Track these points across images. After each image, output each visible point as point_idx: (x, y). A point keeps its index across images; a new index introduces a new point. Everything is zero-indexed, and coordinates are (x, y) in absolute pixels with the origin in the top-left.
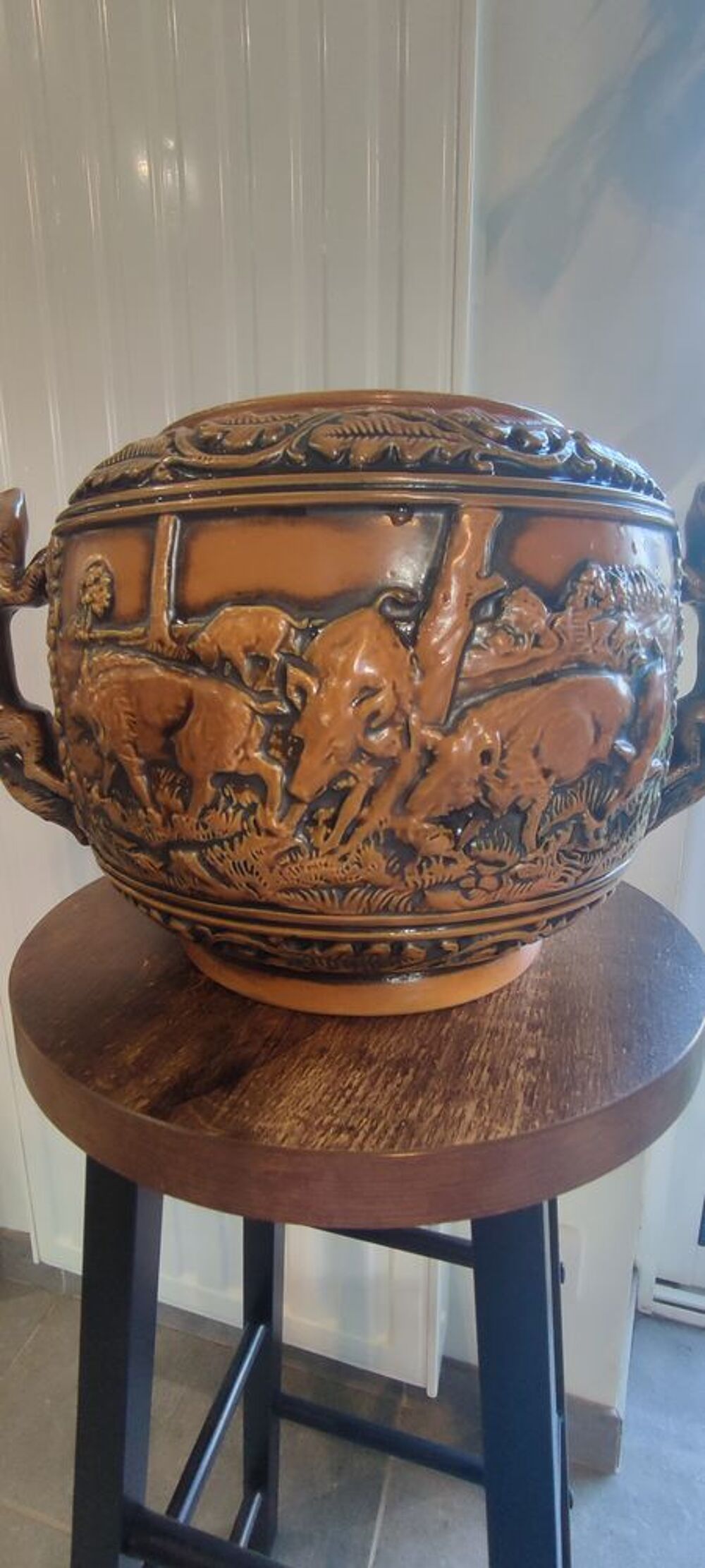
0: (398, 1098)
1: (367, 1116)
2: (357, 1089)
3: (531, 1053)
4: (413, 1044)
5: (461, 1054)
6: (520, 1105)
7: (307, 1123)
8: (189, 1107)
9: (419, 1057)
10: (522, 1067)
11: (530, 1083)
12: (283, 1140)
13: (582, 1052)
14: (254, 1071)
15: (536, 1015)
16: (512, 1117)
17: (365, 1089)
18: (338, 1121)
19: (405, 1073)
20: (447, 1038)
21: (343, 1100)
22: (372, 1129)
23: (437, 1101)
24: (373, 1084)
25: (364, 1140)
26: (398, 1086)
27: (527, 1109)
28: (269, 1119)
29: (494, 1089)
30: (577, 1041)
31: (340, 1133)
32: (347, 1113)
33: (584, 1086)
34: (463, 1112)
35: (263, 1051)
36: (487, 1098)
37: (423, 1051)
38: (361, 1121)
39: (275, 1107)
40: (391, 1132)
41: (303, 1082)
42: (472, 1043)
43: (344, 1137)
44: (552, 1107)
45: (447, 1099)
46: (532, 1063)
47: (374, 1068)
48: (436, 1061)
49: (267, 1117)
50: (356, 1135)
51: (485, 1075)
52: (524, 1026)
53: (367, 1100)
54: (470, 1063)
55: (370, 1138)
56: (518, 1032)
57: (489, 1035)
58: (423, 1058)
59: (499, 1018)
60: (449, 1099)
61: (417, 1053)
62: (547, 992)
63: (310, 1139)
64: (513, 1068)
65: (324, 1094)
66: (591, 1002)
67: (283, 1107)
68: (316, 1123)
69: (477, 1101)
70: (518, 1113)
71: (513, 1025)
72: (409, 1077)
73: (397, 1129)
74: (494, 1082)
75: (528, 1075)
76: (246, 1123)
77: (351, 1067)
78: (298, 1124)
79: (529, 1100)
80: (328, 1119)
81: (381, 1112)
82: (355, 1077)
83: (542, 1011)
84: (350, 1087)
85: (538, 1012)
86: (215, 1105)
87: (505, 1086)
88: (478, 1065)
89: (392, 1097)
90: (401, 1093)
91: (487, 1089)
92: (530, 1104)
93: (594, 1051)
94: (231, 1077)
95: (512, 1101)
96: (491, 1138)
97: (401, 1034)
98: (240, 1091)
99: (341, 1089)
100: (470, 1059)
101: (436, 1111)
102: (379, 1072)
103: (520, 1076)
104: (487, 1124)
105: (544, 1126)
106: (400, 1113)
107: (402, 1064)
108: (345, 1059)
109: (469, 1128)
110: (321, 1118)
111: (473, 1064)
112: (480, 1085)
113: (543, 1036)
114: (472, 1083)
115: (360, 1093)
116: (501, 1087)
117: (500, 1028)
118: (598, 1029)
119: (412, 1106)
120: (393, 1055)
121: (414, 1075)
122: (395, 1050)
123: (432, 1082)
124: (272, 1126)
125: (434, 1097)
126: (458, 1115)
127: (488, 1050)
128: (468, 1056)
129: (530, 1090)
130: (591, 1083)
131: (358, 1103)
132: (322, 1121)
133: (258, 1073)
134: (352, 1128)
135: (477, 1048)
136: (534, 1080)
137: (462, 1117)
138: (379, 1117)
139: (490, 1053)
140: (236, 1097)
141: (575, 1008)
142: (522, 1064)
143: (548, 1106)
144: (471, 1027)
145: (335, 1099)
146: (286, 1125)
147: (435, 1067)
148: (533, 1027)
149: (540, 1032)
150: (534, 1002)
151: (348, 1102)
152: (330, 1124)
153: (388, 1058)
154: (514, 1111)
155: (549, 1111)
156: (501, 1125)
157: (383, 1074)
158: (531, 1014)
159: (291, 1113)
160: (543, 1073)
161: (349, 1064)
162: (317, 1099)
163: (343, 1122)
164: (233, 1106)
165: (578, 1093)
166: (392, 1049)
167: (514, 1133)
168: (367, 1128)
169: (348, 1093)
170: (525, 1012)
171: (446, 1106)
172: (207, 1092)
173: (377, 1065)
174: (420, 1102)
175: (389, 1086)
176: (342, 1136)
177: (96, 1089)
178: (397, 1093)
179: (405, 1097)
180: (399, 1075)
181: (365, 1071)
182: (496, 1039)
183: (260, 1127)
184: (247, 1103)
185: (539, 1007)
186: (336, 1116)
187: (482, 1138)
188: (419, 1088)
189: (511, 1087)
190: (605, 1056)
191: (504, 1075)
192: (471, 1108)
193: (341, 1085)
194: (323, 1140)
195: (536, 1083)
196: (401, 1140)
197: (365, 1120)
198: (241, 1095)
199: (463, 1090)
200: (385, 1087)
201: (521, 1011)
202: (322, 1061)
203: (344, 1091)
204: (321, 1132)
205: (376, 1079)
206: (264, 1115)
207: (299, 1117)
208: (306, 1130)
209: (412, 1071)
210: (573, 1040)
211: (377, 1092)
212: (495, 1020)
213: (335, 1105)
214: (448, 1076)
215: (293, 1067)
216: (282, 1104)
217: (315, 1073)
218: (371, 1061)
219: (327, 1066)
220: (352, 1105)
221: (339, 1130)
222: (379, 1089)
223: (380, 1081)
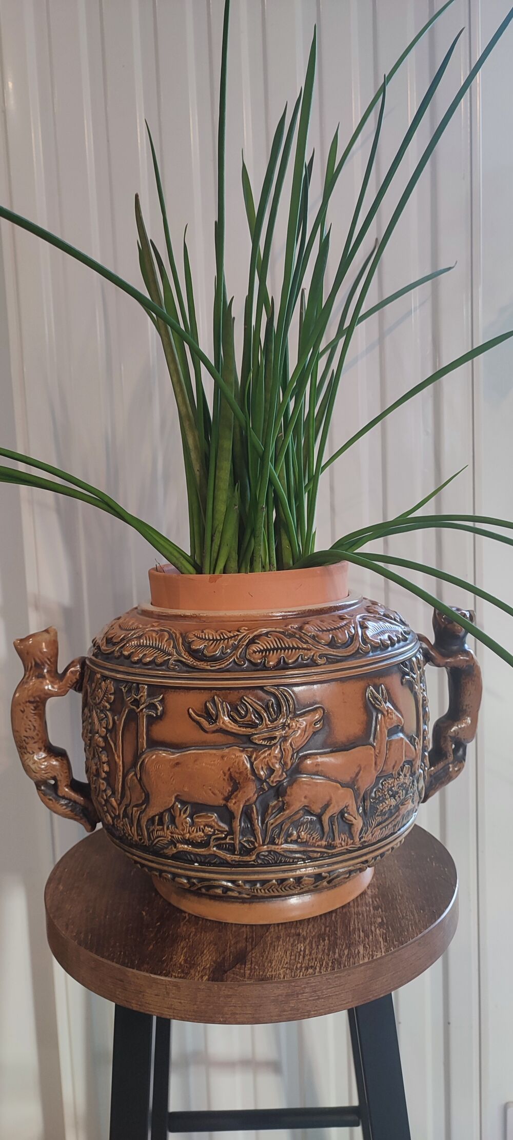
0: (326, 951)
1: (316, 961)
2: (305, 951)
3: (379, 920)
4: (321, 927)
5: (346, 926)
6: (382, 943)
7: (292, 970)
8: (230, 974)
9: (327, 932)
10: (378, 927)
11: (383, 933)
12: (284, 977)
13: (403, 916)
14: (250, 954)
15: (375, 902)
16: (380, 948)
17: (309, 950)
18: (304, 965)
19: (324, 940)
20: (336, 921)
21: (301, 957)
22: (321, 965)
23: (345, 949)
24: (311, 948)
25: (320, 969)
26: (324, 946)
27: (385, 944)
28: (272, 971)
29: (368, 939)
30: (399, 911)
31: (308, 970)
32: (306, 961)
33: (408, 930)
34: (358, 950)
35: (248, 944)
36: (366, 943)
37: (328, 929)
38: (315, 963)
39: (271, 965)
40: (330, 964)
41: (278, 953)
42: (349, 921)
43: (310, 971)
44: (396, 941)
45: (349, 947)
46: (381, 925)
47: (308, 941)
48: (336, 932)
49: (270, 970)
50: (316, 969)
51: (362, 934)
52: (372, 909)
53: (312, 954)
54: (353, 929)
55: (322, 968)
56: (370, 911)
57: (356, 916)
58: (329, 931)
59: (357, 907)
60: (350, 947)
61: (325, 930)
62: (377, 889)
63: (296, 975)
64: (373, 928)
65: (291, 956)
66: (400, 891)
67: (275, 965)
68: (295, 968)
69: (362, 945)
70: (382, 946)
71: (366, 909)
72: (327, 941)
73: (332, 963)
74: (367, 936)
75: (381, 930)
76: (262, 975)
77: (296, 942)
78: (287, 970)
79: (385, 940)
80: (299, 965)
81: (321, 958)
82: (301, 946)
83: (377, 900)
84: (301, 950)
85: (376, 901)
86: (242, 971)
87: (372, 936)
88: (357, 930)
89: (323, 951)
90: (326, 948)
91: (365, 939)
92: (386, 941)
93: (408, 914)
94: (241, 958)
95: (378, 942)
96: (375, 958)
97: (312, 923)
98: (249, 963)
99: (297, 952)
100: (351, 928)
101: (346, 952)
102: (311, 942)
103: (378, 931)
104: (371, 953)
105: (395, 949)
106: (330, 956)
107: (321, 937)
108: (292, 940)
109: (364, 956)
110: (296, 966)
111: (354, 930)
112: (361, 939)
113: (382, 911)
114: (357, 939)
115: (307, 952)
116: (371, 937)
117: (360, 912)
118: (407, 904)
119: (334, 953)
120: (314, 933)
121: (329, 940)
122: (313, 931)
123: (338, 941)
124: (275, 973)
125: (342, 947)
126: (356, 952)
127: (358, 923)
128: (350, 927)
129: (384, 936)
130: (410, 928)
131: (309, 957)
132: (297, 967)
133: (252, 953)
134: (312, 967)
135: (353, 923)
136: (385, 931)
137: (359, 952)
138: (321, 960)
139: (360, 924)
140: (249, 966)
141: (393, 895)
142: (377, 926)
143: (394, 941)
144: (346, 913)
145: (297, 957)
146: (281, 971)
147: (337, 935)
148: (376, 908)
149: (380, 910)
150: (372, 896)
151: (304, 957)
152: (301, 967)
153: (313, 935)
154: (380, 946)
155: (396, 943)
156: (377, 952)
157: (314, 942)
158: (372, 901)
159: (281, 967)
160: (388, 928)
161: (294, 941)
162: (289, 959)
163: (307, 965)
164: (251, 969)
165: (406, 933)
166: (312, 930)
167: (383, 954)
168: (319, 965)
169: (302, 953)
170: (369, 902)
171: (349, 949)
172: (234, 966)
173: (309, 939)
174: (337, 951)
175: (319, 947)
176: (309, 970)
177: (175, 977)
178: (325, 949)
179: (329, 950)
180: (321, 941)
181: (305, 943)
182: (360, 917)
183: (270, 975)
184: (257, 967)
185: (375, 898)
186: (302, 964)
187: (371, 959)
188: (333, 946)
189: (375, 936)
190: (413, 915)
191: (370, 933)
192: (361, 949)
193: (296, 950)
194: (302, 974)
195: (386, 933)
196: (336, 966)
197: (316, 962)
198: (251, 964)
199: (354, 942)
200: (318, 948)
201: (367, 902)
202: (281, 942)
203: (299, 953)
204: (299, 971)
205: (312, 945)
206: (268, 970)
207: (285, 967)
208: (292, 972)
209: (326, 938)
210: (397, 911)
211: (315, 950)
212: (356, 909)
213: (299, 959)
214: (345, 938)
215: (268, 948)
216: (273, 964)
217: (281, 948)
218: (305, 939)
219: (284, 944)
220: (307, 958)
221: (307, 969)
222: (316, 949)
223: (314, 945)
